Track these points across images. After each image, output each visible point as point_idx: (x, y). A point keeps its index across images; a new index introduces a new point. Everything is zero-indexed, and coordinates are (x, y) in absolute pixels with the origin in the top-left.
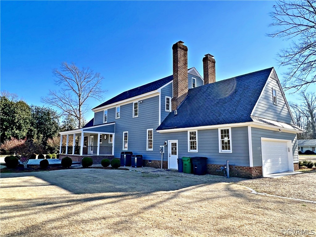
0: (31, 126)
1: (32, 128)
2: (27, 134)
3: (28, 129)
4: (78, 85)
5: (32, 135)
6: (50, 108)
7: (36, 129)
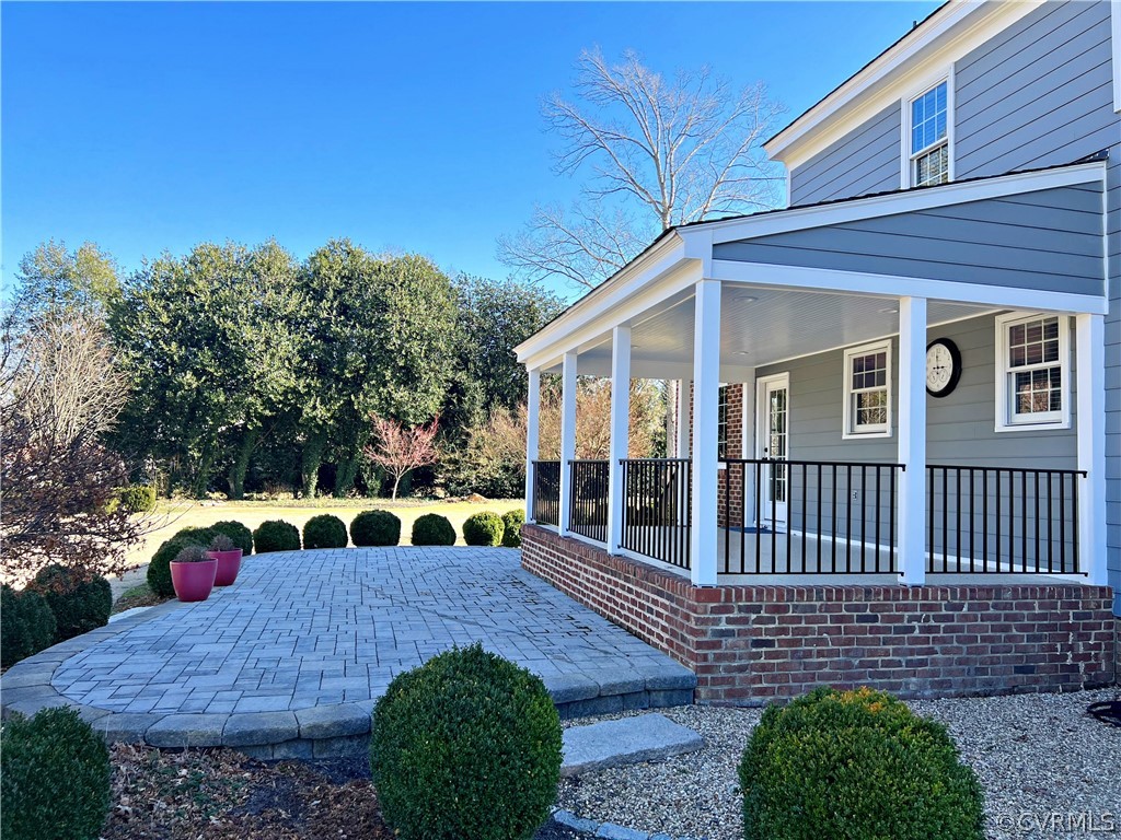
0: (455, 369)
1: (462, 376)
2: (442, 404)
3: (447, 381)
4: (657, 160)
5: (462, 411)
6: (539, 285)
7: (477, 384)
